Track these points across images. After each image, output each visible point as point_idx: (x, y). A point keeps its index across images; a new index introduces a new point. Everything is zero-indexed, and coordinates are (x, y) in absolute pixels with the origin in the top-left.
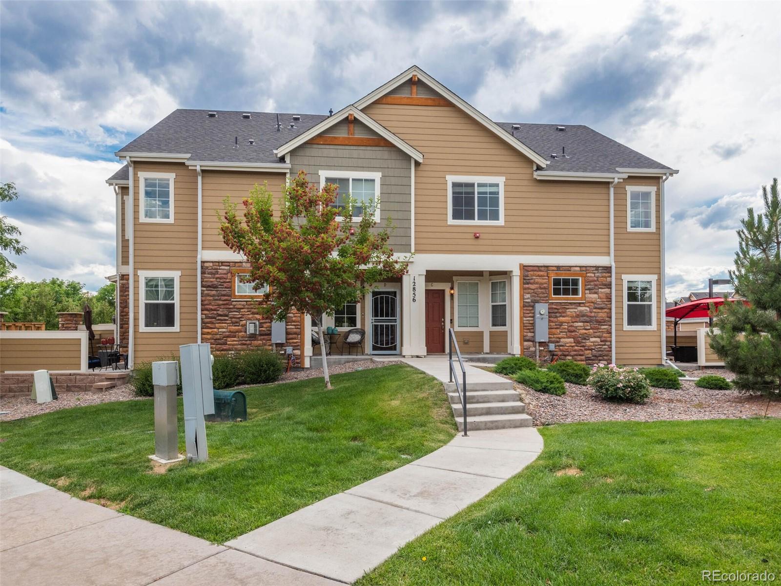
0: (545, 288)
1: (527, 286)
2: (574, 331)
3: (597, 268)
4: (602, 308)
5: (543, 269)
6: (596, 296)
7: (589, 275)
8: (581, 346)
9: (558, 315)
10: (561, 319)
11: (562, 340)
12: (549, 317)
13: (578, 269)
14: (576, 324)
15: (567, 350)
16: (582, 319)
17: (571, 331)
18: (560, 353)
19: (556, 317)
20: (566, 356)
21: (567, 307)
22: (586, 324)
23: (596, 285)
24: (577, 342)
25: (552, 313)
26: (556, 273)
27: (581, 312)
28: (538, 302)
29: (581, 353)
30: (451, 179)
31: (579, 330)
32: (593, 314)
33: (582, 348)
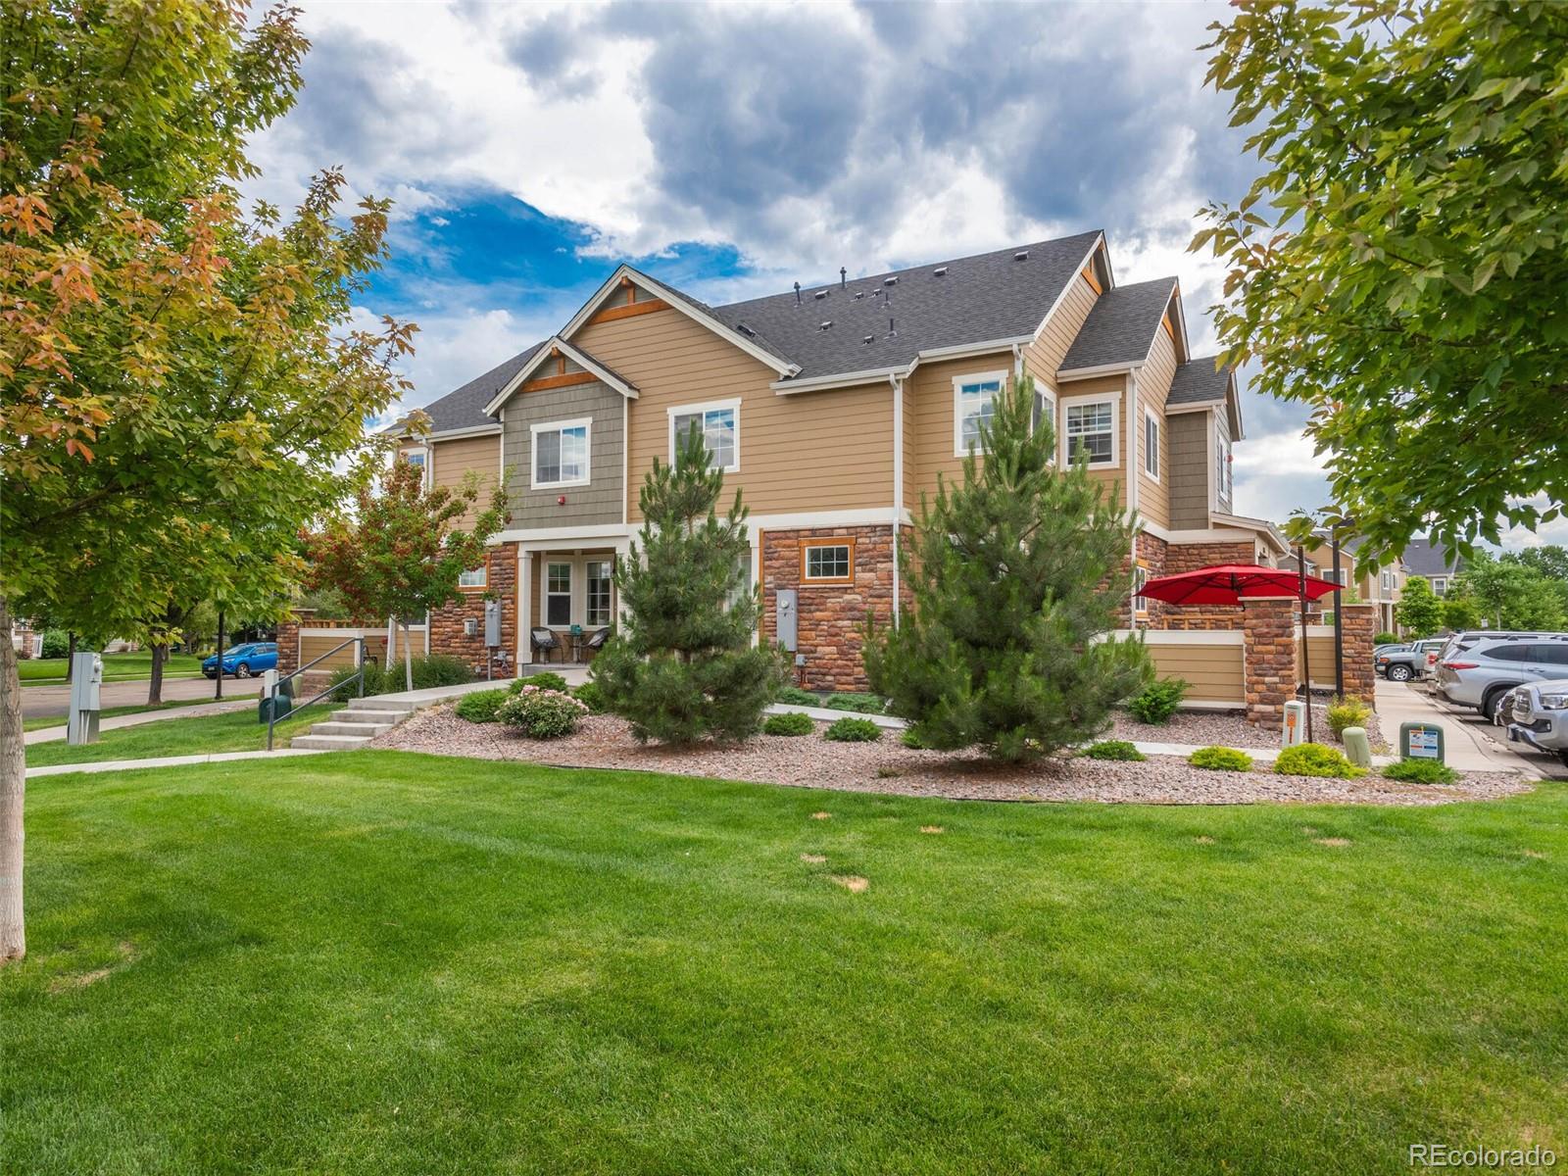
0: (793, 566)
1: (767, 563)
2: (837, 635)
3: (873, 528)
4: (880, 596)
5: (791, 535)
6: (872, 575)
7: (860, 540)
8: (846, 659)
9: (813, 608)
10: (818, 614)
11: (819, 649)
12: (799, 611)
13: (844, 531)
14: (840, 623)
15: (824, 666)
16: (850, 614)
17: (834, 635)
18: (815, 670)
19: (810, 612)
20: (824, 675)
21: (826, 595)
22: (855, 622)
23: (872, 558)
24: (842, 653)
25: (803, 605)
26: (810, 541)
27: (849, 602)
28: (782, 587)
29: (848, 671)
30: (673, 412)
31: (845, 632)
32: (867, 607)
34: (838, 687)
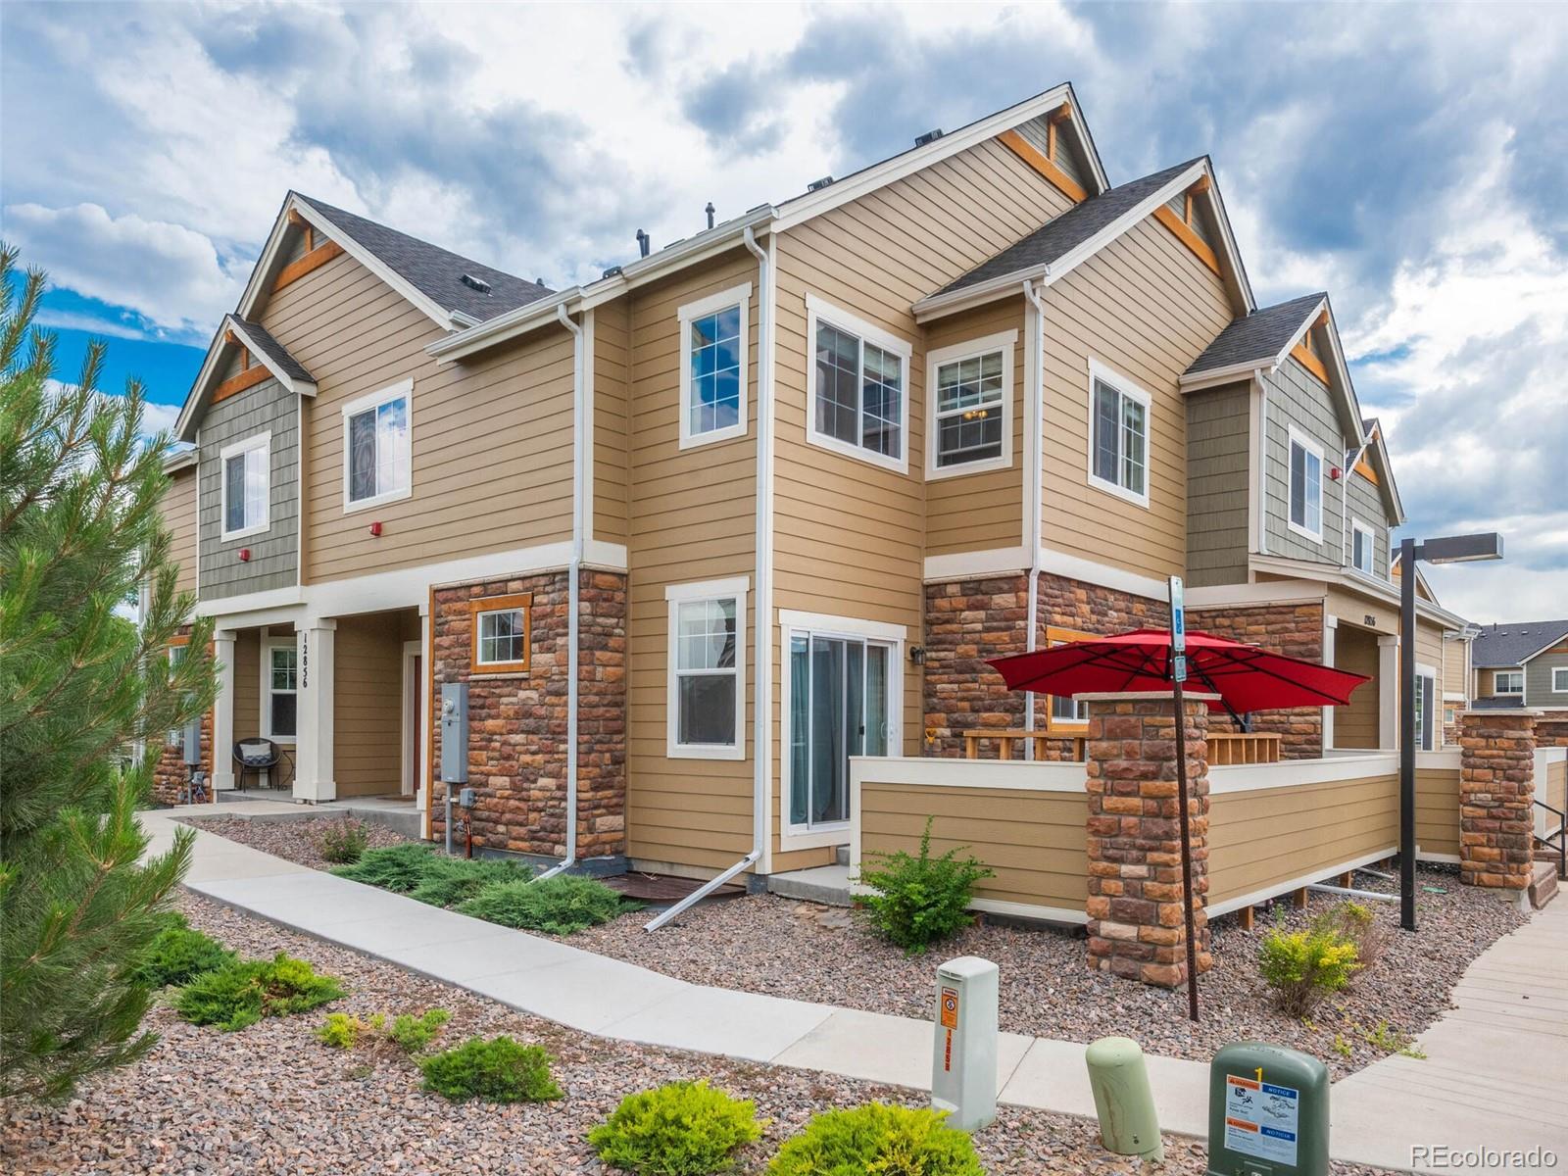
0: (464, 644)
1: (439, 640)
2: (510, 757)
3: (551, 577)
4: (554, 694)
5: (461, 593)
6: (549, 657)
7: (537, 599)
8: (519, 799)
9: (484, 712)
10: (490, 723)
11: (492, 779)
12: (466, 718)
13: (519, 586)
14: (514, 738)
15: (496, 808)
16: (524, 723)
17: (506, 757)
18: (486, 814)
19: (481, 719)
20: (497, 822)
21: (497, 691)
22: (530, 737)
23: (549, 628)
24: (515, 787)
25: (471, 708)
26: (482, 602)
27: (524, 703)
28: (450, 677)
29: (521, 818)
30: (348, 410)
31: (520, 753)
32: (543, 711)
33: (521, 805)
34: (512, 844)
